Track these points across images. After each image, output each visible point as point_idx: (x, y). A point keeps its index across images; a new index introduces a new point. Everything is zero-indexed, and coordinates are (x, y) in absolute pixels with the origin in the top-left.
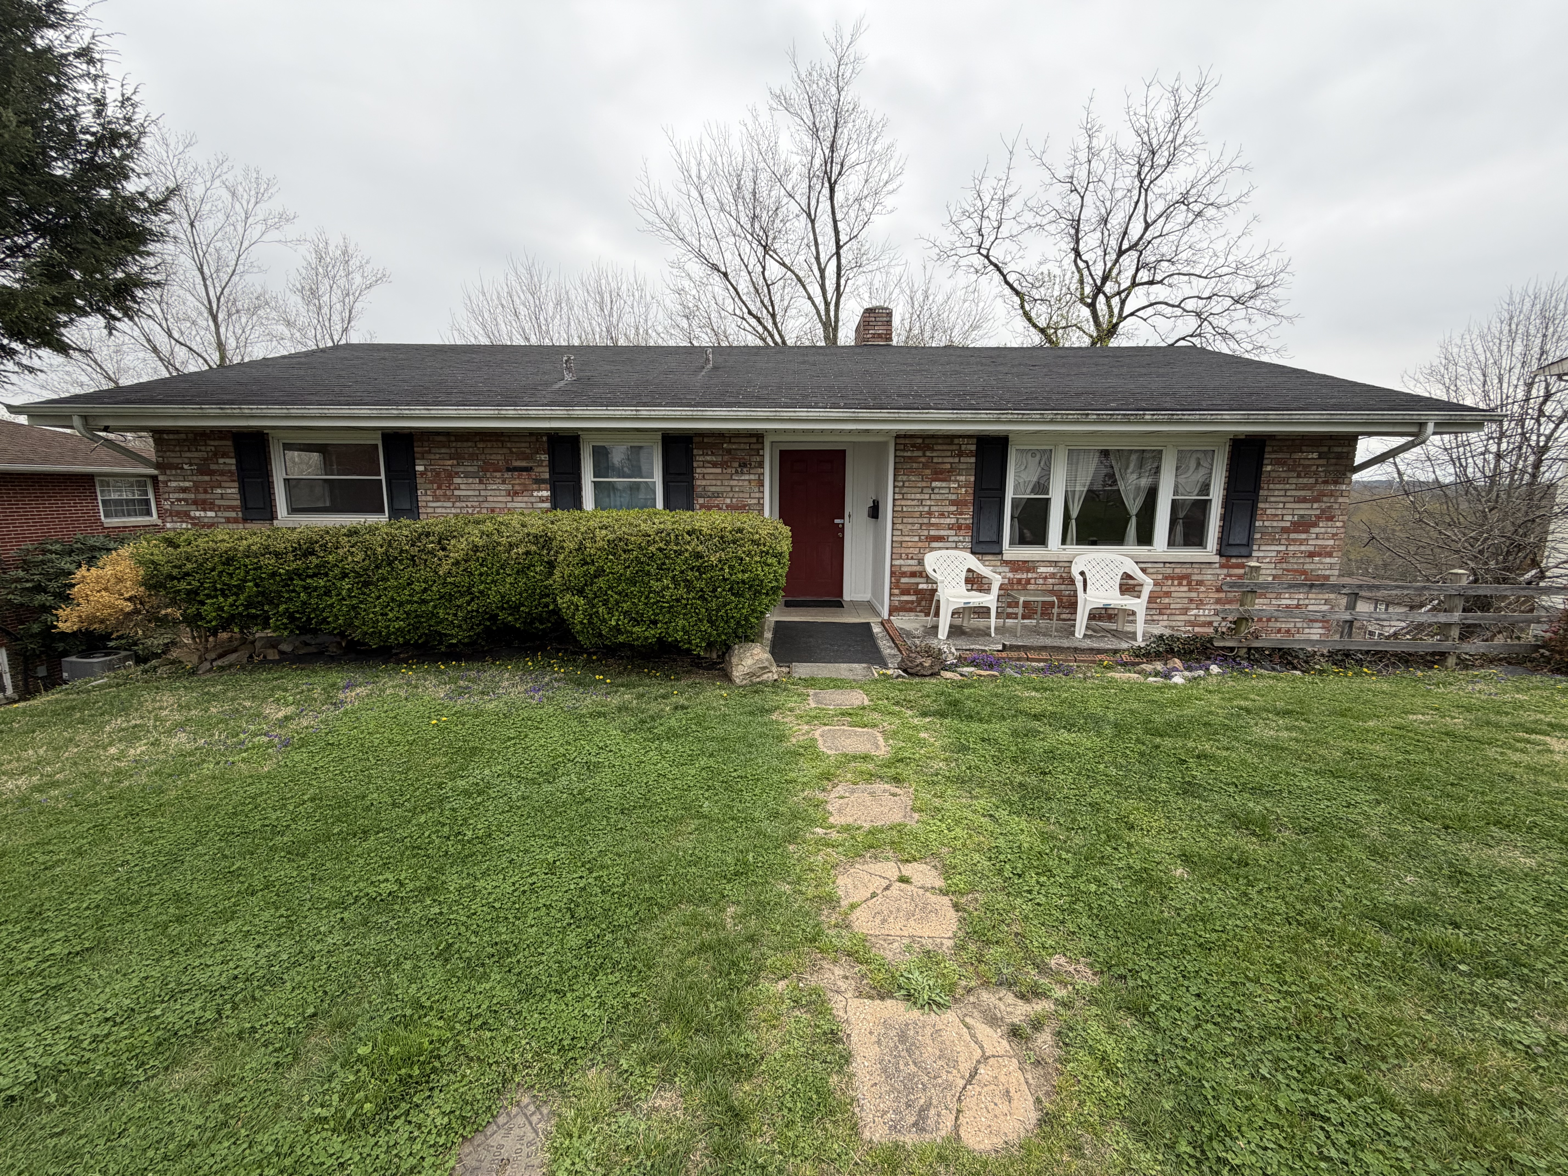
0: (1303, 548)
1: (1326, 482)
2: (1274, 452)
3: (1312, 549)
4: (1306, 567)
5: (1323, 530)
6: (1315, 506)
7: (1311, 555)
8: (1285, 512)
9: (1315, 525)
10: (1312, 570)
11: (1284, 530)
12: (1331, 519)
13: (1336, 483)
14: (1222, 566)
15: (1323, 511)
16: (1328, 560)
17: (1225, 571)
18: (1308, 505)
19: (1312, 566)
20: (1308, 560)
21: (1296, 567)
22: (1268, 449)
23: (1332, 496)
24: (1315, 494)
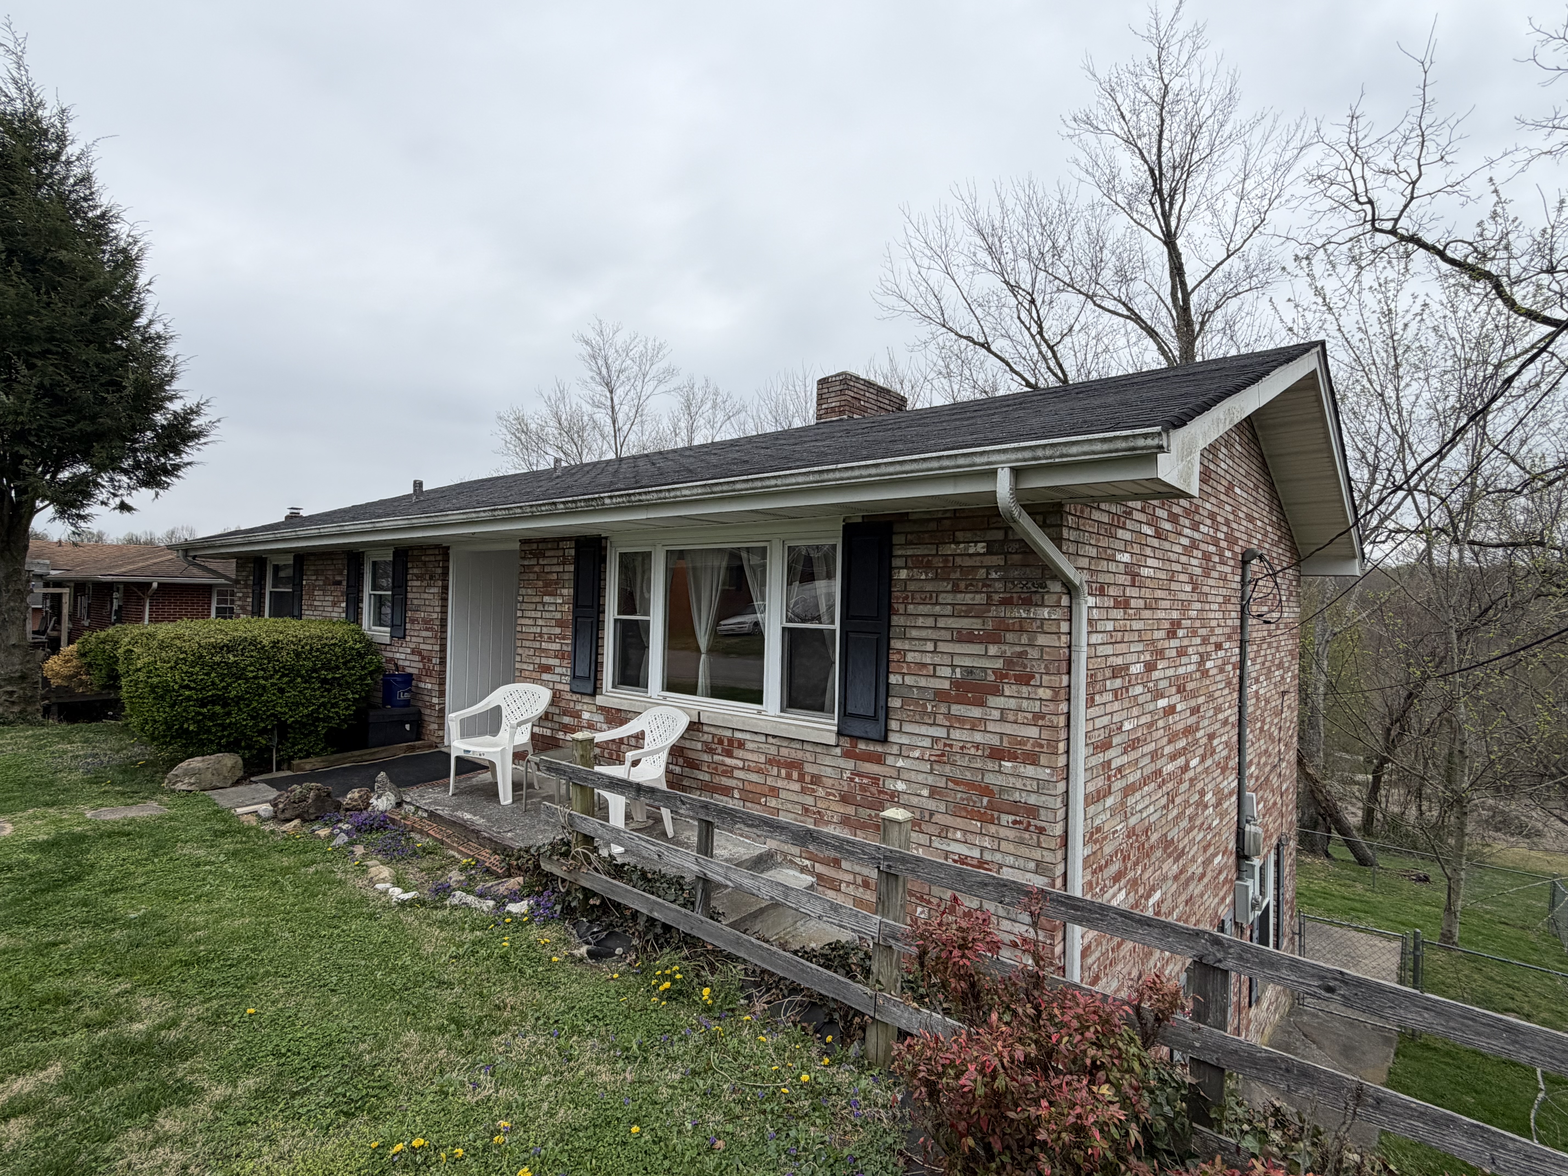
0: (978, 737)
1: (1006, 602)
2: (909, 543)
3: (995, 741)
4: (990, 779)
5: (1012, 703)
6: (993, 650)
7: (997, 754)
8: (937, 660)
9: (997, 691)
10: (1002, 789)
11: (940, 696)
12: (1025, 679)
13: (1028, 603)
14: (847, 755)
15: (1009, 662)
16: (1030, 771)
17: (850, 764)
18: (978, 649)
19: (1000, 780)
20: (991, 765)
21: (968, 775)
22: (897, 539)
23: (1021, 630)
24: (990, 625)
